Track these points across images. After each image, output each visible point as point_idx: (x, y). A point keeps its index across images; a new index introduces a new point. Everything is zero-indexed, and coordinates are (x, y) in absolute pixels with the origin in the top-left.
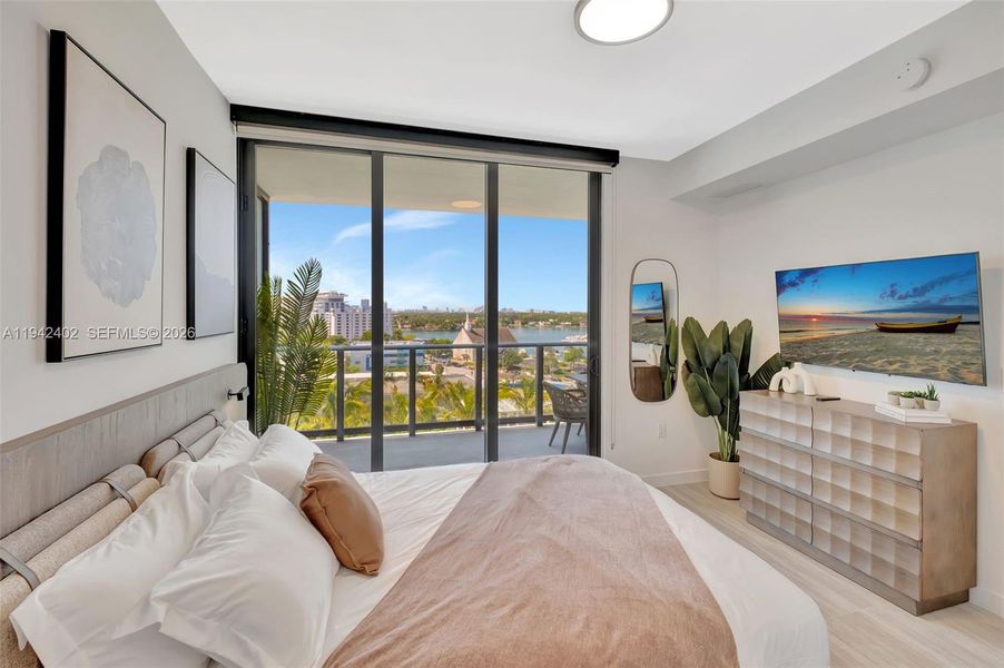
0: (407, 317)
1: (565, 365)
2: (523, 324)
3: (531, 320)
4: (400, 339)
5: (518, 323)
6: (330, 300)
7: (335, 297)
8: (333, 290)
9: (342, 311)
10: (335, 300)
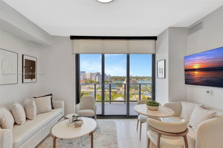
0: (114, 78)
1: (150, 89)
2: (141, 79)
3: (143, 78)
4: (111, 82)
5: (140, 79)
6: (97, 74)
7: (98, 73)
8: (98, 72)
9: (100, 76)
10: (98, 74)
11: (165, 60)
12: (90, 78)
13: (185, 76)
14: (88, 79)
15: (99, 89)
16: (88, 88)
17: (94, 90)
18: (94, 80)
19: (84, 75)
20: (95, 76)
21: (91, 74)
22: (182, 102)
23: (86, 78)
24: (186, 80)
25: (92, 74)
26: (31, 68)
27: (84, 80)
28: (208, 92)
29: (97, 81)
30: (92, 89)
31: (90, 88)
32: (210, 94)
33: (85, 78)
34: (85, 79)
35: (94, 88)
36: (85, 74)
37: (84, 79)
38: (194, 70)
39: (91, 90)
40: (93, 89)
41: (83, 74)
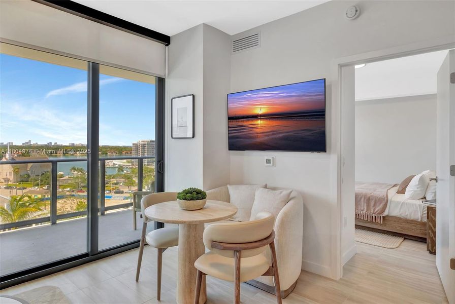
11: (194, 96)
13: (228, 131)
22: (228, 186)
24: (229, 138)
28: (268, 161)
32: (271, 165)
38: (256, 117)
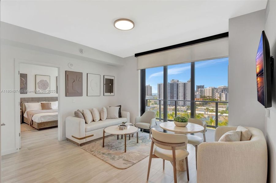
12: (211, 95)
14: (208, 96)
15: (225, 113)
16: (205, 109)
17: (215, 114)
18: (218, 99)
19: (201, 91)
20: (220, 93)
21: (213, 90)
23: (205, 95)
25: (215, 89)
26: (110, 85)
27: (201, 99)
29: (224, 100)
30: (212, 111)
31: (208, 110)
33: (203, 95)
34: (203, 97)
35: (215, 110)
36: (203, 89)
37: (201, 97)
39: (211, 113)
40: (214, 112)
41: (200, 89)
